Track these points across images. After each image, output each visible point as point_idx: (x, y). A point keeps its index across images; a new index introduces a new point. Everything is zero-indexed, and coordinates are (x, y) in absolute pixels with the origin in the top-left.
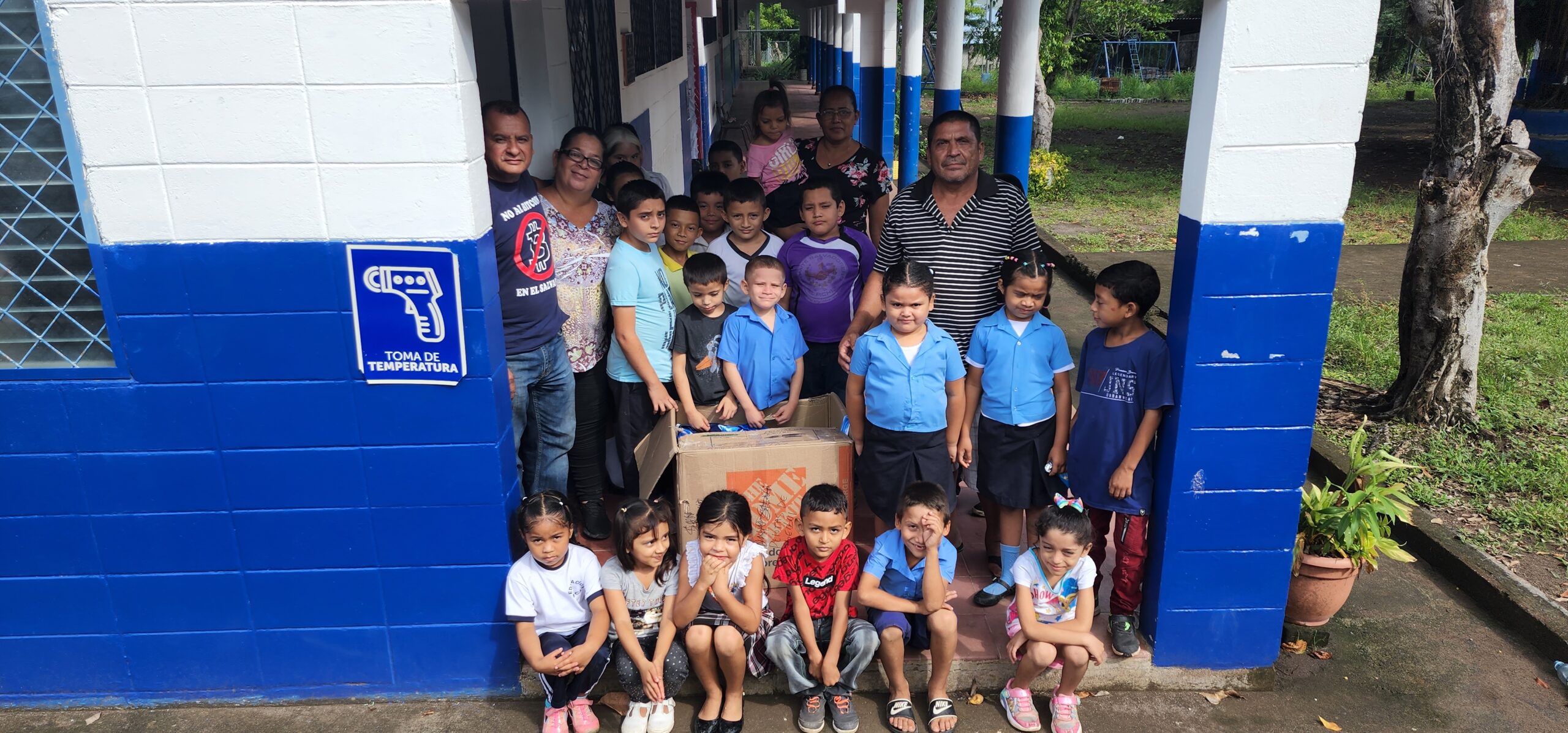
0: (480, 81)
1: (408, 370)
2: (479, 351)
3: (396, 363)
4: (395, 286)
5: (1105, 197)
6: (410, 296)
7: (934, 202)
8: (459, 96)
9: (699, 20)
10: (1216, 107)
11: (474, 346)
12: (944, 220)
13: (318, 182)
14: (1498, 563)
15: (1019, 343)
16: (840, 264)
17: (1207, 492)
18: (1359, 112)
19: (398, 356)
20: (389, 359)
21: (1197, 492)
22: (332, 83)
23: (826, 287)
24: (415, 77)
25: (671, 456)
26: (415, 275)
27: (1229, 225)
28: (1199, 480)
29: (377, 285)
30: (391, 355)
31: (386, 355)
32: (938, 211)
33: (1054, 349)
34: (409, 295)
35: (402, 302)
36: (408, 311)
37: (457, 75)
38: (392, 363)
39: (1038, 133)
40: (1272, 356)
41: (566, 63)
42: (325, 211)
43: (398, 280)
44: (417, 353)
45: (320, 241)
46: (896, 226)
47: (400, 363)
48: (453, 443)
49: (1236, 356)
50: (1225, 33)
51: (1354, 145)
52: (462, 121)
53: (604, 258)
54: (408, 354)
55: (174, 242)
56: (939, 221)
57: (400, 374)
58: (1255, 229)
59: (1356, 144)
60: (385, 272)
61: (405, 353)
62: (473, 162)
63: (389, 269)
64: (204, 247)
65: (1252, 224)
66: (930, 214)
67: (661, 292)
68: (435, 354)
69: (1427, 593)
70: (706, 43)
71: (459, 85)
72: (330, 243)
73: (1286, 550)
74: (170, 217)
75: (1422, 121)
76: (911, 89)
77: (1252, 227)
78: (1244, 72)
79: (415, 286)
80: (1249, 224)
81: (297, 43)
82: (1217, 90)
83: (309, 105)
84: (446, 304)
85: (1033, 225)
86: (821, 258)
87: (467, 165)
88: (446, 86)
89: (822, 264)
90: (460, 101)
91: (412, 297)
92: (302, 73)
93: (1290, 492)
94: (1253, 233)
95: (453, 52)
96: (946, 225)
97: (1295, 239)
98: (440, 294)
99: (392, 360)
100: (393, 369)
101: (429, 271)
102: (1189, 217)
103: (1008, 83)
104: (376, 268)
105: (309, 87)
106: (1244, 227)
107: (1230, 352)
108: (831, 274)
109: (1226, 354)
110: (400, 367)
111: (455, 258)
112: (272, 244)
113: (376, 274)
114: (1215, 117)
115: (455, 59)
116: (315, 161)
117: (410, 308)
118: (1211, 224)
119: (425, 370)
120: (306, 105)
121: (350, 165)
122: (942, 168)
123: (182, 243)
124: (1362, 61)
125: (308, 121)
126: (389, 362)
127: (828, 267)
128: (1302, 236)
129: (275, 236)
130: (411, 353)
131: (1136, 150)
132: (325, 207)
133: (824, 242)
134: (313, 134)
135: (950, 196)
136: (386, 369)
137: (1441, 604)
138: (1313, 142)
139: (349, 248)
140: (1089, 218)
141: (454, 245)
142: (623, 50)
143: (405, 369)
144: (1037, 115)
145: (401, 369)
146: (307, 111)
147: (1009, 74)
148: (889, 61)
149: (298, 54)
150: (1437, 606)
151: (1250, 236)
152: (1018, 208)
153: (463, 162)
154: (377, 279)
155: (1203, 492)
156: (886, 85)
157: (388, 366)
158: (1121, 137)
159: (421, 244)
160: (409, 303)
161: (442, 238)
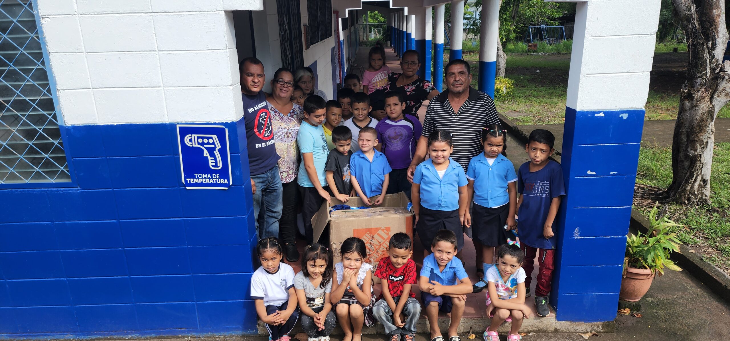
0: (237, 48)
1: (205, 182)
2: (238, 173)
3: (200, 179)
4: (199, 144)
5: (531, 99)
7: (449, 103)
8: (228, 55)
9: (340, 19)
10: (583, 56)
11: (235, 171)
12: (454, 111)
13: (164, 96)
14: (722, 271)
15: (490, 169)
16: (404, 132)
17: (581, 238)
18: (652, 57)
19: (200, 176)
20: (196, 177)
21: (576, 238)
22: (170, 50)
23: (398, 143)
24: (208, 47)
25: (327, 222)
26: (208, 138)
27: (590, 111)
28: (577, 232)
29: (191, 143)
30: (197, 175)
31: (195, 175)
32: (451, 107)
33: (507, 171)
34: (205, 148)
35: (203, 151)
37: (227, 45)
38: (197, 179)
39: (499, 69)
40: (611, 173)
41: (278, 40)
42: (167, 109)
43: (200, 141)
44: (209, 175)
45: (164, 123)
46: (431, 114)
47: (201, 179)
48: (226, 216)
49: (594, 173)
50: (587, 21)
51: (649, 73)
52: (230, 67)
53: (297, 129)
54: (205, 175)
55: (98, 124)
56: (451, 111)
57: (202, 184)
58: (602, 113)
59: (650, 72)
60: (194, 137)
61: (204, 175)
62: (235, 86)
63: (196, 136)
64: (112, 126)
65: (601, 111)
66: (447, 108)
67: (323, 145)
68: (217, 175)
69: (688, 285)
70: (343, 30)
71: (228, 50)
72: (169, 124)
73: (620, 265)
74: (96, 113)
75: (681, 62)
76: (439, 49)
77: (601, 112)
78: (596, 39)
79: (208, 143)
80: (599, 111)
81: (154, 32)
82: (583, 48)
83: (160, 60)
84: (223, 151)
85: (496, 112)
86: (395, 129)
87: (232, 87)
88: (222, 51)
89: (396, 132)
90: (229, 58)
91: (207, 148)
92: (156, 46)
93: (621, 238)
94: (602, 115)
95: (225, 35)
96: (455, 113)
97: (622, 117)
98: (220, 147)
99: (199, 178)
100: (198, 182)
101: (214, 136)
102: (571, 107)
103: (485, 46)
104: (190, 135)
105: (159, 52)
106: (597, 112)
107: (591, 171)
108: (400, 137)
109: (589, 172)
110: (201, 181)
111: (227, 130)
112: (143, 125)
113: (191, 138)
114: (583, 61)
115: (226, 38)
116: (162, 86)
117: (206, 154)
118: (581, 111)
119: (213, 182)
120: (158, 60)
121: (178, 88)
122: (451, 86)
123: (102, 124)
124: (652, 33)
125: (159, 68)
126: (196, 179)
127: (398, 134)
128: (625, 116)
129: (144, 121)
130: (206, 175)
131: (545, 77)
132: (167, 107)
133: (396, 122)
134: (161, 74)
135: (456, 99)
136: (195, 182)
137: (695, 291)
138: (629, 71)
139: (178, 126)
140: (523, 109)
141: (226, 124)
142: (304, 34)
143: (204, 182)
144: (499, 61)
145: (202, 182)
146: (159, 63)
147: (485, 42)
148: (429, 37)
149: (155, 37)
150: (692, 292)
151: (600, 116)
152: (489, 104)
153: (230, 86)
154: (191, 140)
155: (579, 238)
156: (427, 48)
157: (196, 181)
158: (538, 71)
159: (211, 124)
160: (206, 151)
161: (221, 121)
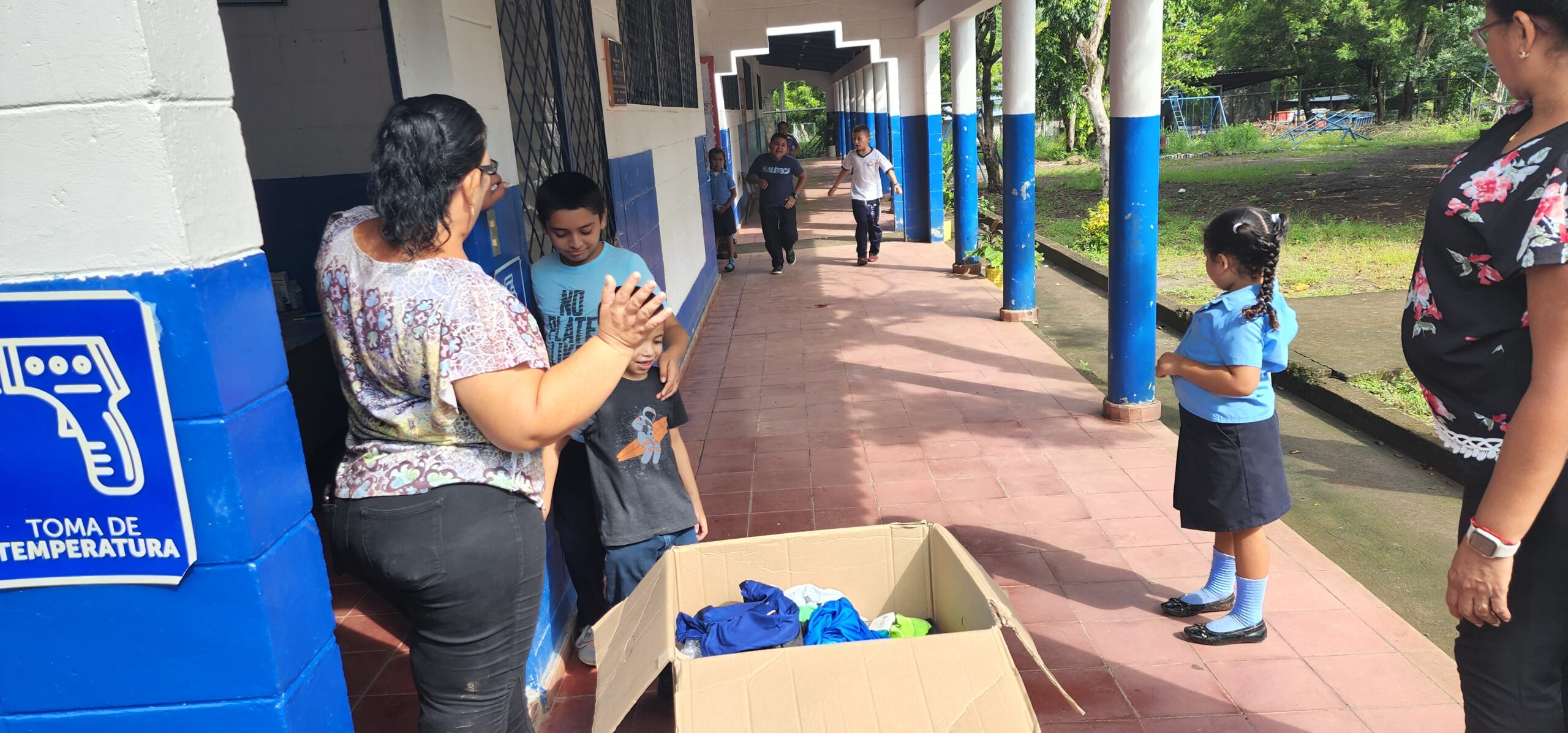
1: (79, 555)
2: (221, 509)
3: (53, 543)
4: (29, 380)
6: (63, 398)
9: (718, 78)
11: (210, 500)
19: (53, 528)
20: (37, 535)
26: (69, 353)
30: (40, 526)
31: (30, 525)
34: (61, 397)
35: (53, 411)
36: (63, 432)
38: (43, 544)
43: (35, 366)
44: (92, 521)
47: (60, 543)
48: (188, 703)
54: (74, 523)
57: (63, 565)
60: (6, 349)
61: (67, 521)
63: (14, 344)
68: (129, 519)
70: (727, 106)
76: (966, 129)
79: (72, 377)
84: (141, 411)
87: (171, 107)
91: (67, 400)
98: (125, 391)
99: (47, 539)
100: (47, 556)
101: (95, 343)
110: (62, 550)
111: (148, 310)
117: (68, 425)
119: (113, 554)
126: (36, 541)
130: (79, 521)
136: (32, 557)
141: (146, 284)
142: (606, 59)
143: (71, 555)
145: (62, 556)
148: (933, 107)
153: (146, 96)
156: (932, 135)
157: (37, 550)
158: (1182, 190)
159: (75, 285)
160: (64, 415)
161: (119, 269)
